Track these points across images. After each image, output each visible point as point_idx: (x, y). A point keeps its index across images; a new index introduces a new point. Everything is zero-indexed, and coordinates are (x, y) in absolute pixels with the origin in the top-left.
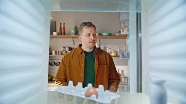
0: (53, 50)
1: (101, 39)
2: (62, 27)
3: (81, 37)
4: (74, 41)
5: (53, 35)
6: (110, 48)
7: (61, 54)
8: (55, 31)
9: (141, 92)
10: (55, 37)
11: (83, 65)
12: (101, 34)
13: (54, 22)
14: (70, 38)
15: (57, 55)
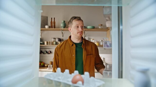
0: (46, 41)
1: (85, 32)
2: (53, 21)
3: (70, 29)
4: (63, 33)
5: (45, 28)
6: (94, 39)
7: (52, 44)
8: (47, 25)
9: (122, 77)
10: (47, 30)
11: (74, 55)
12: (86, 27)
13: (46, 17)
14: (59, 30)
15: (49, 45)
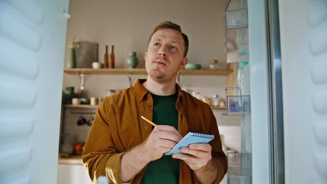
0: (92, 96)
1: (180, 76)
2: (110, 52)
4: (132, 79)
5: (92, 68)
8: (97, 61)
10: (96, 72)
11: (147, 128)
13: (95, 44)
14: (124, 73)
